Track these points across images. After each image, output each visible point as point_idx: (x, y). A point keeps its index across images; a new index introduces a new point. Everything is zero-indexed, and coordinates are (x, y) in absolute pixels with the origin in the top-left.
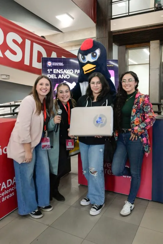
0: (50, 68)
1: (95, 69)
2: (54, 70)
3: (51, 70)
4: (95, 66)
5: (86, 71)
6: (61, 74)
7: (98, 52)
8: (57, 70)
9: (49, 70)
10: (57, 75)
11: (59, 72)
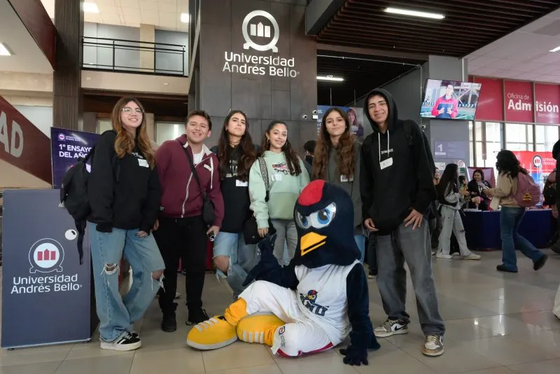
0: (62, 142)
1: (324, 243)
2: (68, 146)
3: (64, 146)
4: (324, 237)
5: (305, 250)
6: (78, 153)
7: (332, 209)
8: (72, 147)
9: (61, 145)
10: (73, 153)
11: (75, 150)
